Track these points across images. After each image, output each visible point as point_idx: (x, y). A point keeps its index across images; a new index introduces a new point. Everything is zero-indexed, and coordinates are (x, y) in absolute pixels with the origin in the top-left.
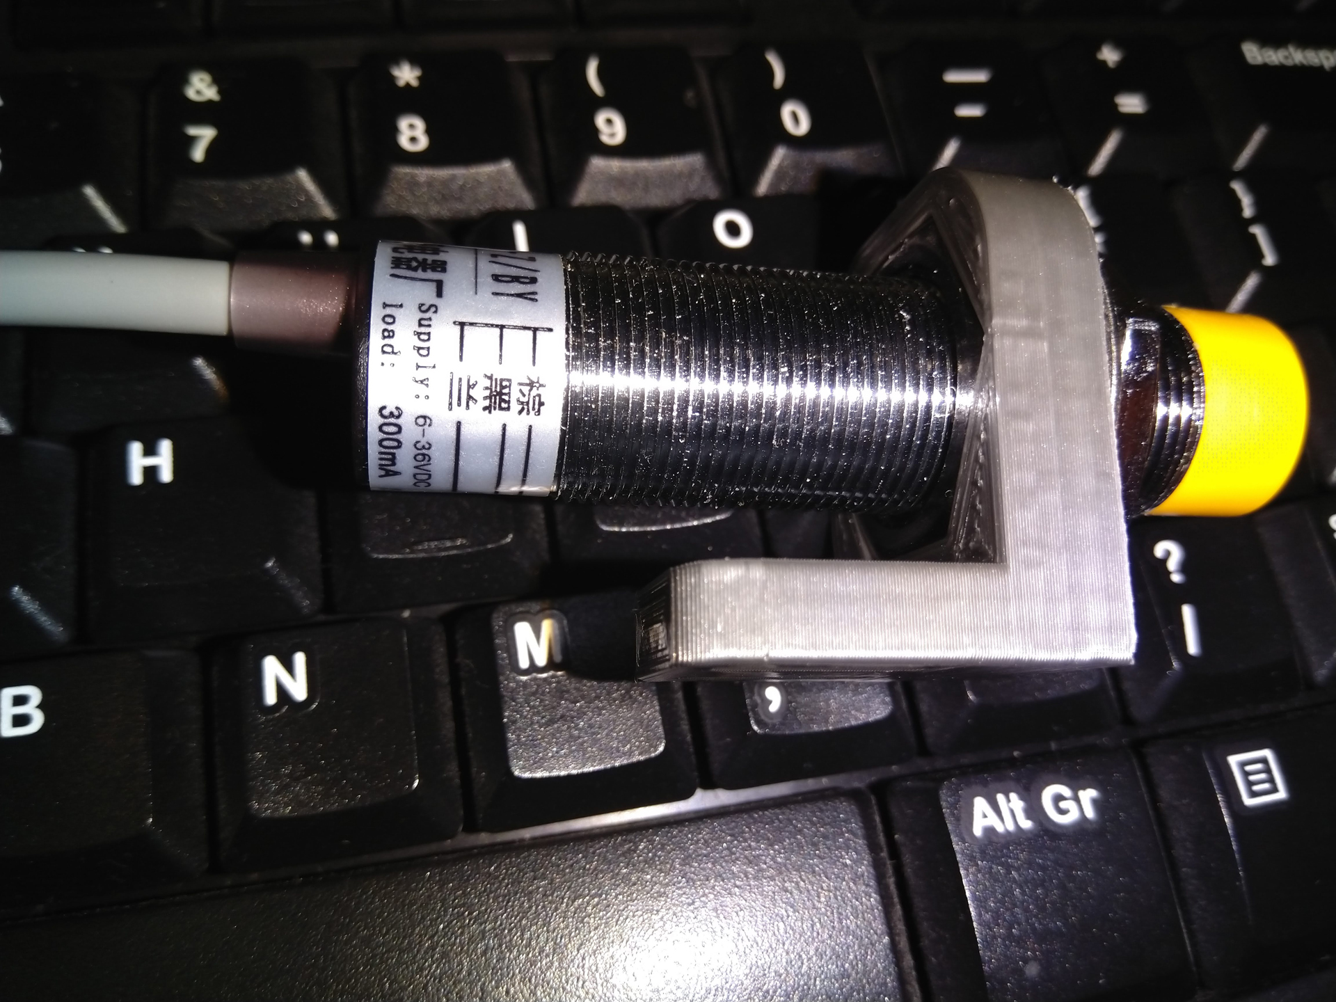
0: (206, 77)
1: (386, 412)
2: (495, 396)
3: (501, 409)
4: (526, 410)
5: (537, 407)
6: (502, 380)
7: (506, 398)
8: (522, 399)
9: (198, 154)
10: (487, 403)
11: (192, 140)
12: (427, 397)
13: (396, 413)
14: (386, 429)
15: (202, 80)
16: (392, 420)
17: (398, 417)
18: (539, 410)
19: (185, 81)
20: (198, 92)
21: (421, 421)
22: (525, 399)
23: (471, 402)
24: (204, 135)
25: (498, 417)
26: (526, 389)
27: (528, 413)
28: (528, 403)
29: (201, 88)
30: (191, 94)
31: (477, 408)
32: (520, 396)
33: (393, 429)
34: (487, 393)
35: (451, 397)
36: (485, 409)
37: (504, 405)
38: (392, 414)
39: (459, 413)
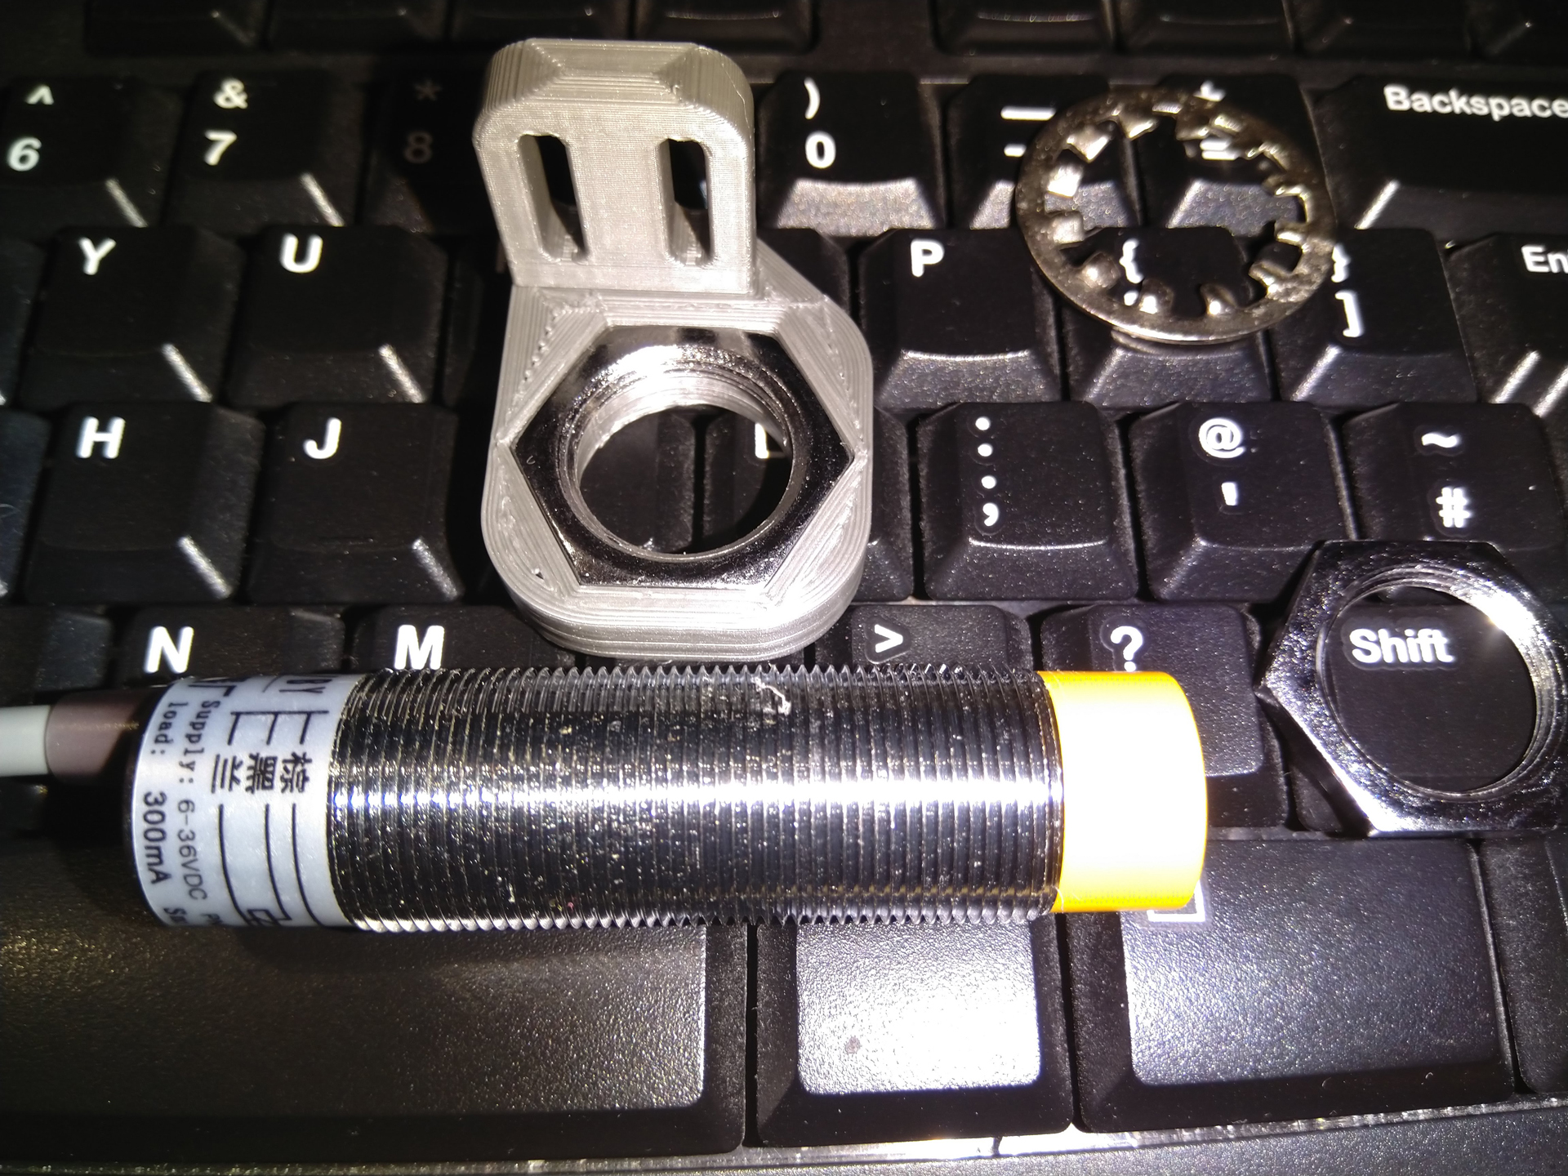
0: (239, 85)
1: (151, 799)
2: (259, 775)
3: (264, 787)
4: (289, 788)
5: (300, 783)
6: (267, 759)
7: (270, 776)
8: (286, 776)
9: (213, 158)
10: (249, 783)
11: (211, 144)
12: (191, 781)
13: (160, 799)
14: (150, 817)
15: (233, 88)
16: (156, 807)
17: (161, 803)
18: (303, 788)
19: (217, 88)
20: (228, 99)
21: (184, 806)
22: (290, 776)
23: (234, 784)
24: (223, 139)
25: (262, 796)
26: (290, 767)
27: (292, 790)
28: (291, 781)
29: (232, 95)
30: (221, 101)
31: (240, 788)
32: (284, 772)
33: (156, 817)
34: (251, 773)
35: (214, 778)
36: (247, 789)
37: (267, 784)
38: (156, 802)
39: (222, 795)
